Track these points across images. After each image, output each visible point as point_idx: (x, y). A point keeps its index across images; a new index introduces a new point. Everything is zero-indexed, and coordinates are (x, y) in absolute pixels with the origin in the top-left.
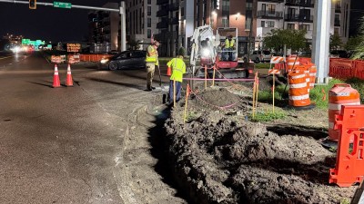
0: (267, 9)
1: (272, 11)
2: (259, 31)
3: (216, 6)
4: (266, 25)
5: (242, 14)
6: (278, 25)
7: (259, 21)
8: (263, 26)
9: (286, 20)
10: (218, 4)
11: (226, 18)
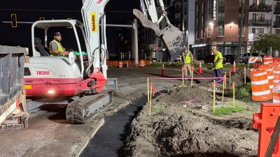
0: (257, 18)
1: (262, 19)
2: (251, 37)
3: (212, 17)
4: (257, 31)
5: (235, 23)
6: (266, 31)
7: (250, 28)
8: (254, 32)
9: (274, 27)
10: (215, 16)
11: (221, 27)
